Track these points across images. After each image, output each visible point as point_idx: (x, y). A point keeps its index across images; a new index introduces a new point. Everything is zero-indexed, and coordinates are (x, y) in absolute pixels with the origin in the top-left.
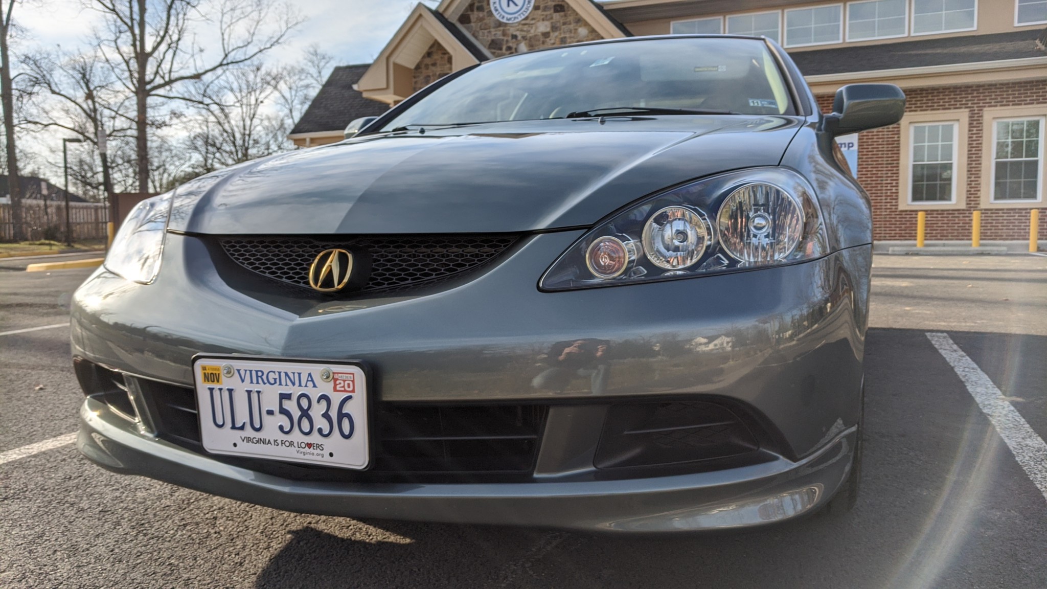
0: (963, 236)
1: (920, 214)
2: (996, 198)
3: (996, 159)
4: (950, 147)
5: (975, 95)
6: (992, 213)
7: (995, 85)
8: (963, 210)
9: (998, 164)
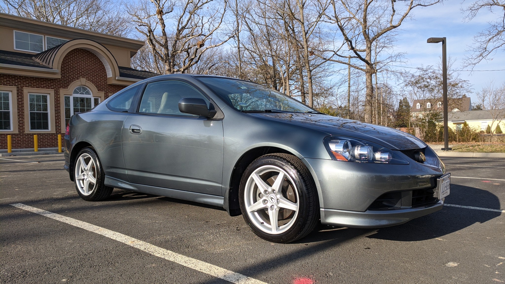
0: (18, 146)
1: (8, 136)
2: (31, 129)
3: (30, 111)
4: (8, 104)
5: (19, 80)
6: (30, 136)
7: (28, 77)
8: (17, 134)
9: (31, 113)
